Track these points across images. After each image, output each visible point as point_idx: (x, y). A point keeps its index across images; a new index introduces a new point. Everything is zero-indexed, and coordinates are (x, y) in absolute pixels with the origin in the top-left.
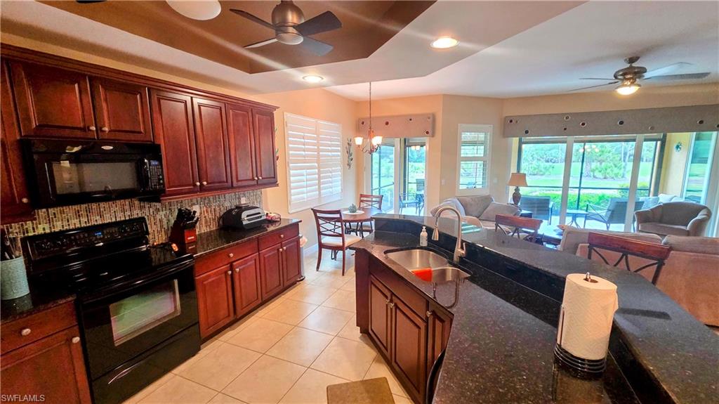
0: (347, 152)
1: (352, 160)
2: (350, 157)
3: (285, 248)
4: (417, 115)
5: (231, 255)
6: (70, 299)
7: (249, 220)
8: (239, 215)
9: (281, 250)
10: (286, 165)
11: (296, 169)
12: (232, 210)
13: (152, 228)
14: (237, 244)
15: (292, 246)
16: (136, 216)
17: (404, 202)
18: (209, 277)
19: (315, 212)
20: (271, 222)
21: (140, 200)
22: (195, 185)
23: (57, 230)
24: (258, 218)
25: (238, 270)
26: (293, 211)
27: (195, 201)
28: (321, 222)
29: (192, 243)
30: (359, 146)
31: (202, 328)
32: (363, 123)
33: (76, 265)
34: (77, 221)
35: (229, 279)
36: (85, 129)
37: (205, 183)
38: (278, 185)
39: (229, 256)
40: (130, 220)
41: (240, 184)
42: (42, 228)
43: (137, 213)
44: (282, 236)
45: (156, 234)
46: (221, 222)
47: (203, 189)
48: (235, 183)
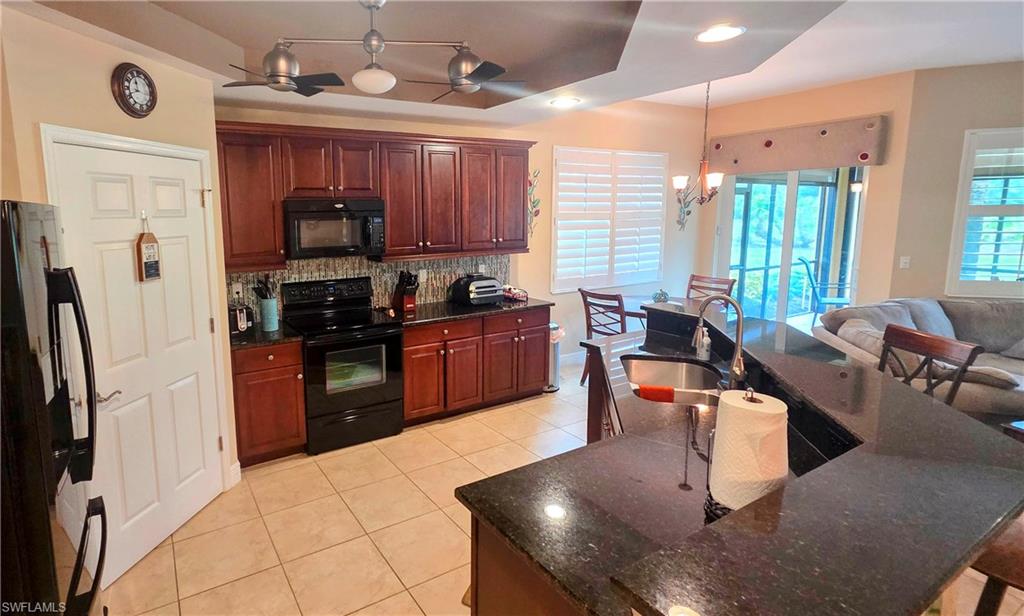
0: (679, 201)
1: (689, 213)
2: (686, 210)
3: (523, 338)
4: (838, 123)
5: (446, 331)
6: (299, 339)
7: (478, 293)
8: (467, 285)
9: (516, 339)
10: (551, 222)
11: (567, 228)
12: (461, 279)
13: (377, 289)
14: (455, 319)
15: (535, 338)
16: (363, 276)
17: (824, 300)
18: (417, 351)
19: (584, 294)
20: (513, 300)
21: (369, 258)
22: (418, 245)
23: (303, 280)
24: (492, 292)
25: (452, 351)
26: (558, 291)
27: (422, 264)
28: (592, 311)
29: (412, 311)
30: (679, 191)
31: (406, 405)
32: (718, 147)
33: (329, 313)
34: (316, 274)
35: (442, 361)
36: (326, 189)
37: (429, 243)
38: (527, 251)
39: (443, 333)
40: (358, 278)
41: (472, 246)
42: (294, 278)
43: (364, 273)
44: (520, 320)
45: (380, 297)
46: (450, 293)
47: (426, 250)
48: (466, 245)
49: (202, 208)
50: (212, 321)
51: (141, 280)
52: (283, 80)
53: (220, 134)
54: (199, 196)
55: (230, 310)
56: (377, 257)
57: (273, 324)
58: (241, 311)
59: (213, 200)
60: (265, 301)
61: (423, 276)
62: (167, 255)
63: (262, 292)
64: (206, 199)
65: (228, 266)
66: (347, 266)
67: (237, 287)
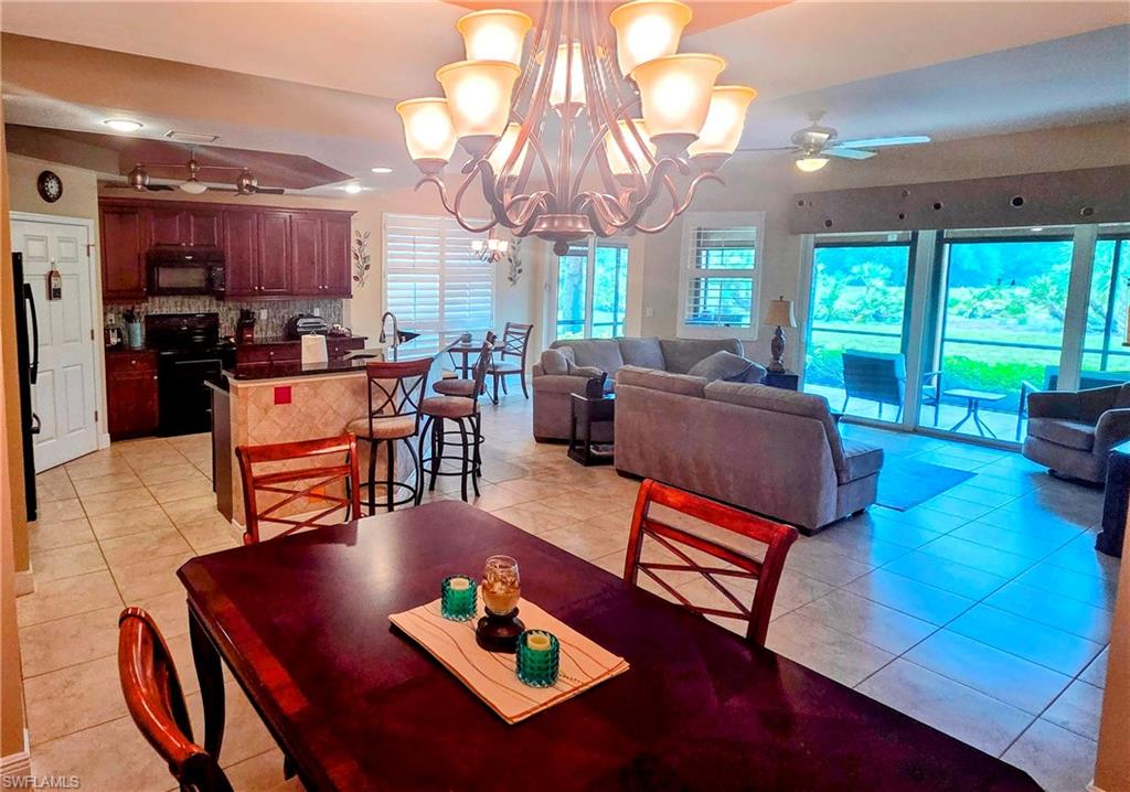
0: (510, 260)
1: (520, 271)
2: (518, 269)
5: (272, 353)
7: (304, 327)
11: (397, 280)
13: (224, 323)
16: (212, 312)
22: (254, 289)
23: (163, 313)
24: (317, 327)
27: (261, 305)
29: (250, 340)
36: (180, 245)
37: (263, 288)
39: (270, 354)
40: (209, 314)
41: (302, 291)
43: (214, 309)
44: (337, 349)
47: (261, 293)
48: (296, 289)
49: (87, 258)
50: (92, 332)
51: (50, 299)
52: (139, 187)
53: (100, 204)
54: (86, 249)
55: (105, 329)
56: (221, 297)
57: (138, 342)
58: (113, 331)
59: (96, 252)
60: (132, 325)
61: (264, 314)
62: (66, 286)
63: (130, 317)
64: (91, 252)
65: (104, 299)
66: (199, 303)
67: (111, 316)
